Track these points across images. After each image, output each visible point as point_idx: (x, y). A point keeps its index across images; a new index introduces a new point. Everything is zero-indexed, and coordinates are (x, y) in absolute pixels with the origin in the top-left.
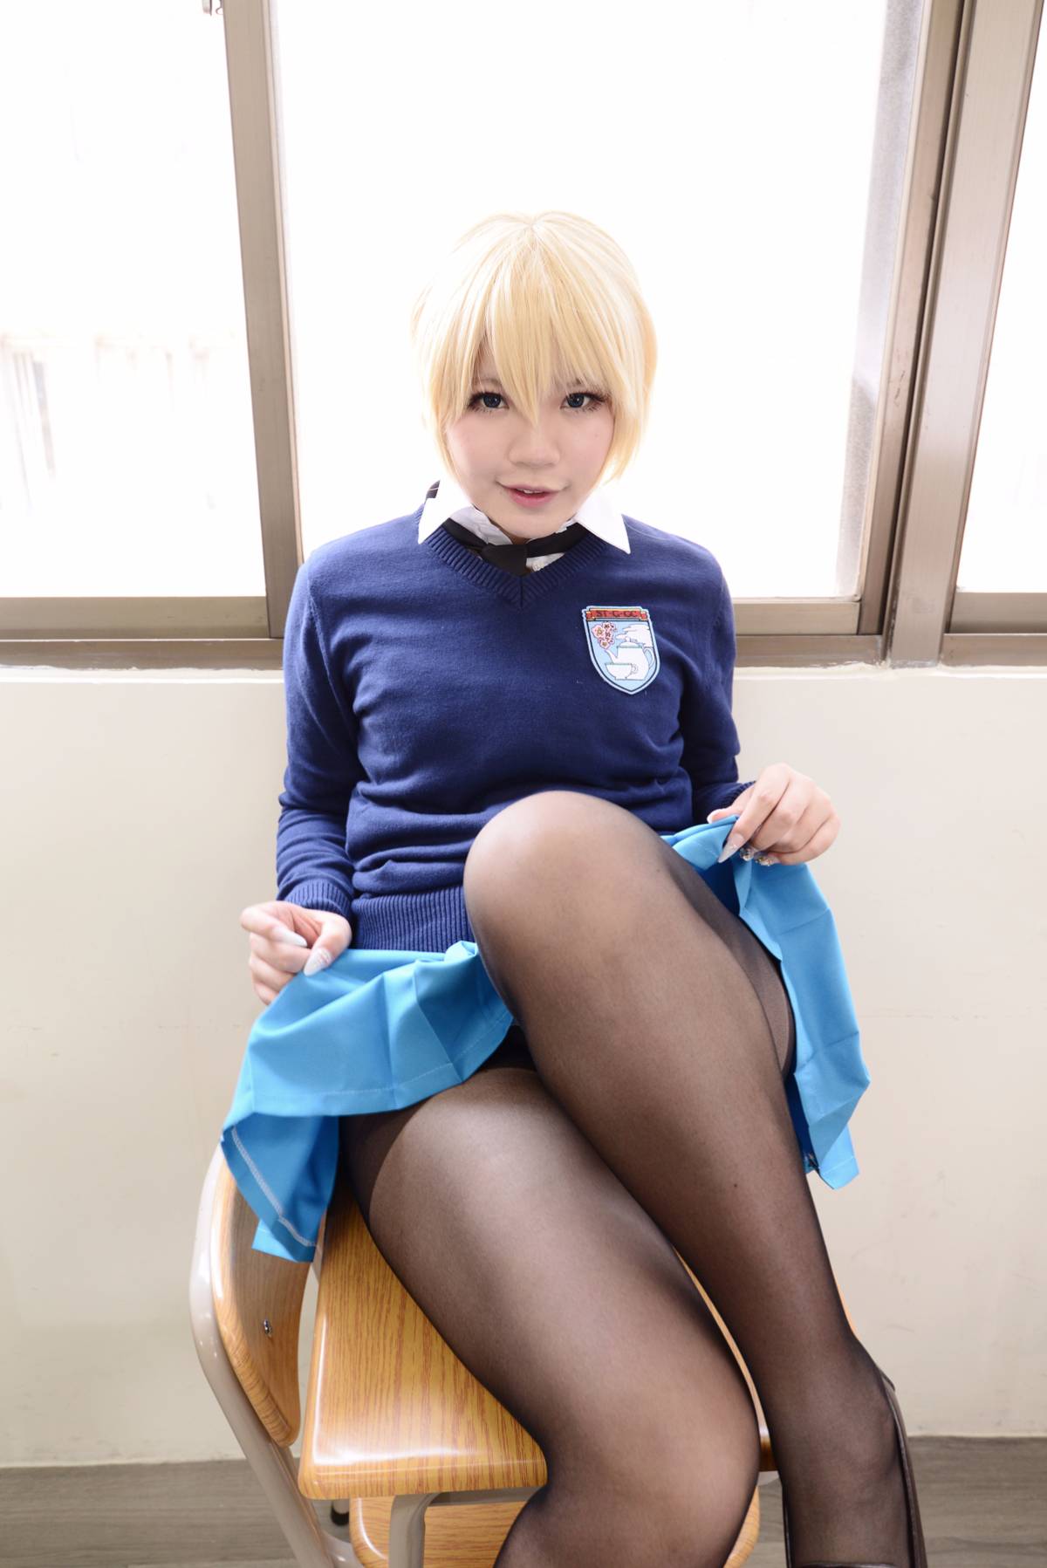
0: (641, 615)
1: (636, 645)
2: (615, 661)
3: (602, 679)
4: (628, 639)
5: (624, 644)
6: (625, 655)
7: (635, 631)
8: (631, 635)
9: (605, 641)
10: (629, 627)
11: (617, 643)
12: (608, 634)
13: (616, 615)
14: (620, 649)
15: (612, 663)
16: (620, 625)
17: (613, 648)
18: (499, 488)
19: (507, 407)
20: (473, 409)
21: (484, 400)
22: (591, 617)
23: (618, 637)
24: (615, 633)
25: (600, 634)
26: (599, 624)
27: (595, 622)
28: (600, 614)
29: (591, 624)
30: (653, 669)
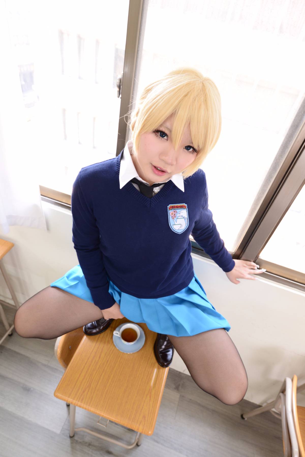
0: (185, 207)
1: (183, 217)
4: (180, 216)
5: (178, 218)
6: (179, 221)
7: (182, 212)
8: (181, 214)
9: (174, 217)
11: (177, 218)
12: (174, 214)
14: (178, 219)
16: (178, 211)
17: (175, 219)
18: (151, 165)
19: (167, 140)
20: (155, 134)
21: (160, 133)
22: (170, 208)
23: (177, 215)
24: (177, 214)
25: (172, 214)
26: (173, 210)
27: (171, 210)
28: (173, 207)
29: (170, 211)
30: (187, 225)
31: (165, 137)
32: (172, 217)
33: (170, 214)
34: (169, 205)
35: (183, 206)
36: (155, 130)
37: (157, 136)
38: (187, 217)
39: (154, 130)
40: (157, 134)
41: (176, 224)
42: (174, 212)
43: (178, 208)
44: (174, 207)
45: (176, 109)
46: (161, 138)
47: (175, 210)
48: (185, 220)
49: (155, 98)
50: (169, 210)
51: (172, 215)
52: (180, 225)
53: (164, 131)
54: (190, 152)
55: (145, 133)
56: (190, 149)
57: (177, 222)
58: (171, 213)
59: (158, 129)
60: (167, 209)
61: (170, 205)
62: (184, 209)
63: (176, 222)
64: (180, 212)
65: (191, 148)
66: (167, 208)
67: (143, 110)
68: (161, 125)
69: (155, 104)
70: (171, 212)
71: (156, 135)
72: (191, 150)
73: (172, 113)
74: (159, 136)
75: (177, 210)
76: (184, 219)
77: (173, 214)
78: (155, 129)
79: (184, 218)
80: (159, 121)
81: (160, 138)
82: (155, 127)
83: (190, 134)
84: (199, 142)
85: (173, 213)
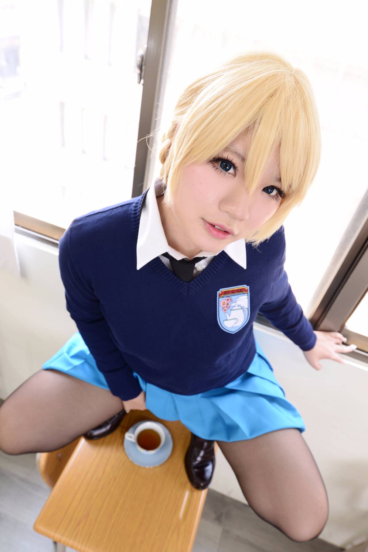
2: (228, 318)
3: (220, 328)
4: (237, 305)
5: (234, 308)
6: (234, 314)
7: (241, 300)
8: (238, 303)
9: (226, 308)
10: (238, 298)
11: (231, 309)
12: (228, 304)
13: (233, 292)
14: (232, 312)
15: (227, 320)
16: (234, 297)
17: (229, 311)
18: (201, 221)
19: (235, 175)
20: (212, 164)
21: (221, 164)
22: (221, 294)
23: (232, 305)
24: (231, 303)
25: (224, 304)
26: (225, 298)
27: (223, 297)
28: (225, 293)
29: (221, 299)
30: (246, 320)
31: (232, 171)
32: (223, 308)
33: (221, 304)
34: (219, 290)
35: (243, 289)
36: (214, 158)
37: (217, 169)
38: (248, 307)
39: (211, 158)
40: (216, 164)
41: (228, 319)
42: (228, 300)
43: (235, 293)
44: (227, 292)
45: (255, 119)
46: (224, 171)
47: (229, 297)
48: (243, 311)
49: (213, 102)
50: (219, 298)
51: (224, 306)
52: (235, 320)
53: (230, 160)
54: (273, 197)
55: (193, 163)
56: (272, 192)
57: (231, 315)
58: (223, 302)
59: (220, 156)
60: (217, 296)
61: (221, 290)
62: (244, 293)
63: (229, 316)
64: (236, 300)
65: (274, 190)
66: (217, 294)
67: (189, 123)
68: (226, 149)
69: (214, 110)
70: (221, 302)
71: (214, 167)
72: (275, 192)
73: (247, 126)
74: (221, 169)
75: (232, 297)
76: (241, 310)
77: (226, 304)
78: (214, 156)
79: (242, 308)
80: (224, 141)
81: (221, 172)
82: (213, 152)
83: (279, 166)
84: (292, 180)
85: (226, 302)
